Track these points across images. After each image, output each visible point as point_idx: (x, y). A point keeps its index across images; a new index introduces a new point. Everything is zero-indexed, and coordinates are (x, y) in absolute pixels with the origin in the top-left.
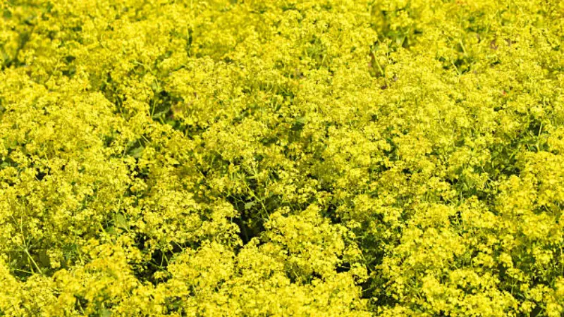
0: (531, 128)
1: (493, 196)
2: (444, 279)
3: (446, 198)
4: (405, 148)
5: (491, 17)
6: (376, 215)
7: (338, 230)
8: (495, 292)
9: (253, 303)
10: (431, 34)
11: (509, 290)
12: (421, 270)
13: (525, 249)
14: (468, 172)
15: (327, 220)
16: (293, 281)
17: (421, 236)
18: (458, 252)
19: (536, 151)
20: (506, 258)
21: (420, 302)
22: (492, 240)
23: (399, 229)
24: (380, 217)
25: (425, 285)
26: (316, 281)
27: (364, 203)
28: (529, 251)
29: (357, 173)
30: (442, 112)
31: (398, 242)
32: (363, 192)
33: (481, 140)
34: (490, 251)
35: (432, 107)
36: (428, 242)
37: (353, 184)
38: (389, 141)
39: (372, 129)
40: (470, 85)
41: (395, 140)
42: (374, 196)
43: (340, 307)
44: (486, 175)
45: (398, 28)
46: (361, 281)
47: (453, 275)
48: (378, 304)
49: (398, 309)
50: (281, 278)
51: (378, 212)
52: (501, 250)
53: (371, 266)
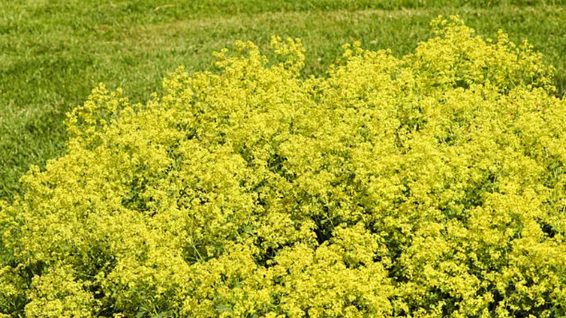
0: (489, 178)
1: (466, 218)
2: (436, 267)
3: (439, 219)
4: (414, 190)
5: (467, 113)
6: (397, 229)
7: (375, 237)
8: (466, 275)
9: (324, 279)
10: (432, 122)
11: (475, 274)
12: (424, 261)
13: (485, 250)
14: (451, 204)
15: (369, 231)
16: (348, 267)
17: (424, 242)
18: (445, 251)
19: (492, 193)
20: (473, 255)
21: (422, 280)
22: (465, 244)
23: (411, 237)
24: (400, 229)
25: (426, 270)
26: (361, 267)
27: (390, 222)
28: (487, 251)
29: (386, 203)
30: (437, 169)
31: (410, 245)
32: (390, 215)
33: (460, 185)
34: (464, 251)
35: (431, 166)
36: (427, 245)
37: (383, 210)
38: (405, 185)
39: (395, 178)
40: (453, 152)
41: (409, 185)
42: (396, 217)
43: (375, 282)
44: (463, 206)
45: (413, 119)
46: (388, 267)
47: (442, 265)
48: (397, 281)
49: (409, 284)
50: (341, 265)
51: (398, 227)
52: (471, 250)
53: (394, 259)
